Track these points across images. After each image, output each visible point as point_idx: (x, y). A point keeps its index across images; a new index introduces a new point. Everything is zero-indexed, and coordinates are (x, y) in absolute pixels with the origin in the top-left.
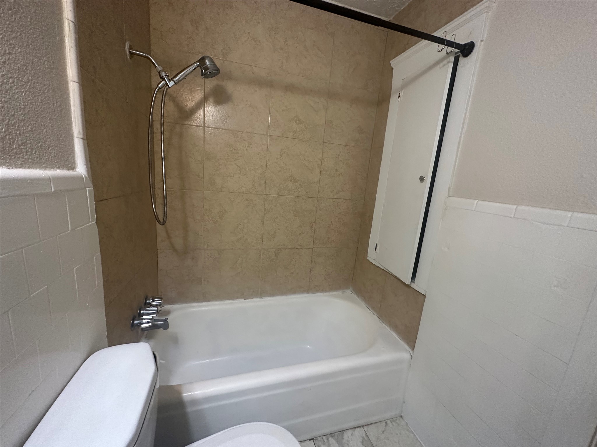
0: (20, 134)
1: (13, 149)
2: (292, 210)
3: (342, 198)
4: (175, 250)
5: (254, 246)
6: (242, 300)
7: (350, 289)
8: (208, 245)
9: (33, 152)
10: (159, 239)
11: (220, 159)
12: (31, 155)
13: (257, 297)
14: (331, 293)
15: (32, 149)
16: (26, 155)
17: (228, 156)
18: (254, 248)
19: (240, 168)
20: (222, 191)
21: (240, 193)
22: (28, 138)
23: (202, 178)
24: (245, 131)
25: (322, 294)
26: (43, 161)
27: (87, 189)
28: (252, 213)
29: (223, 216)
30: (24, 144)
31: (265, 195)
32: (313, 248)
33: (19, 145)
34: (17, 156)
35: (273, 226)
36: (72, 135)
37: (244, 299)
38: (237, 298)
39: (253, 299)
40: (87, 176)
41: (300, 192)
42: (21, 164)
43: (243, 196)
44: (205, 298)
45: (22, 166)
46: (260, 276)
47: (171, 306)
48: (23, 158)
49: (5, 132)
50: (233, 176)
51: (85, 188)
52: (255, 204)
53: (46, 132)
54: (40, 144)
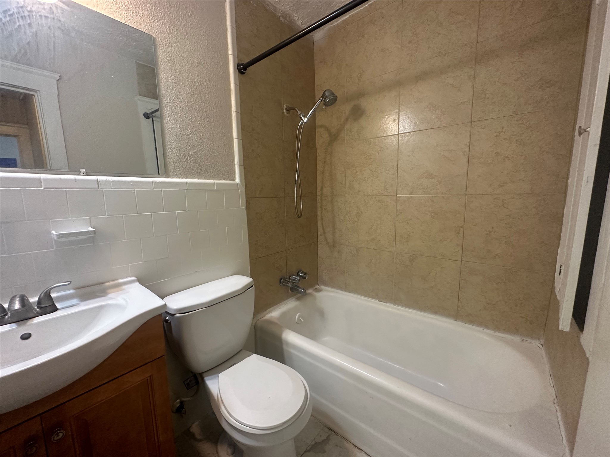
0: (205, 166)
1: (202, 172)
2: (429, 211)
3: (511, 193)
4: (328, 243)
5: (386, 248)
6: (376, 301)
7: (541, 340)
8: (349, 242)
9: (211, 173)
10: (319, 233)
11: (357, 167)
12: (210, 174)
13: (391, 303)
14: (498, 334)
15: (211, 172)
16: (208, 174)
17: (363, 163)
18: (387, 250)
19: (373, 172)
20: (358, 195)
21: (373, 195)
22: (209, 167)
23: (344, 185)
24: (377, 137)
25: (480, 329)
26: (216, 177)
27: (240, 190)
28: (384, 214)
29: (360, 217)
30: (207, 170)
31: (397, 195)
32: (461, 261)
33: (204, 170)
34: (203, 175)
35: (406, 228)
36: (235, 164)
37: (379, 301)
38: (372, 297)
39: (387, 303)
40: (240, 183)
41: (438, 189)
42: (205, 178)
43: (375, 198)
44: (346, 288)
45: (205, 179)
46: (394, 282)
47: (326, 287)
48: (206, 175)
49: (198, 166)
50: (367, 180)
51: (238, 189)
52: (387, 205)
53: (219, 164)
54: (214, 170)
